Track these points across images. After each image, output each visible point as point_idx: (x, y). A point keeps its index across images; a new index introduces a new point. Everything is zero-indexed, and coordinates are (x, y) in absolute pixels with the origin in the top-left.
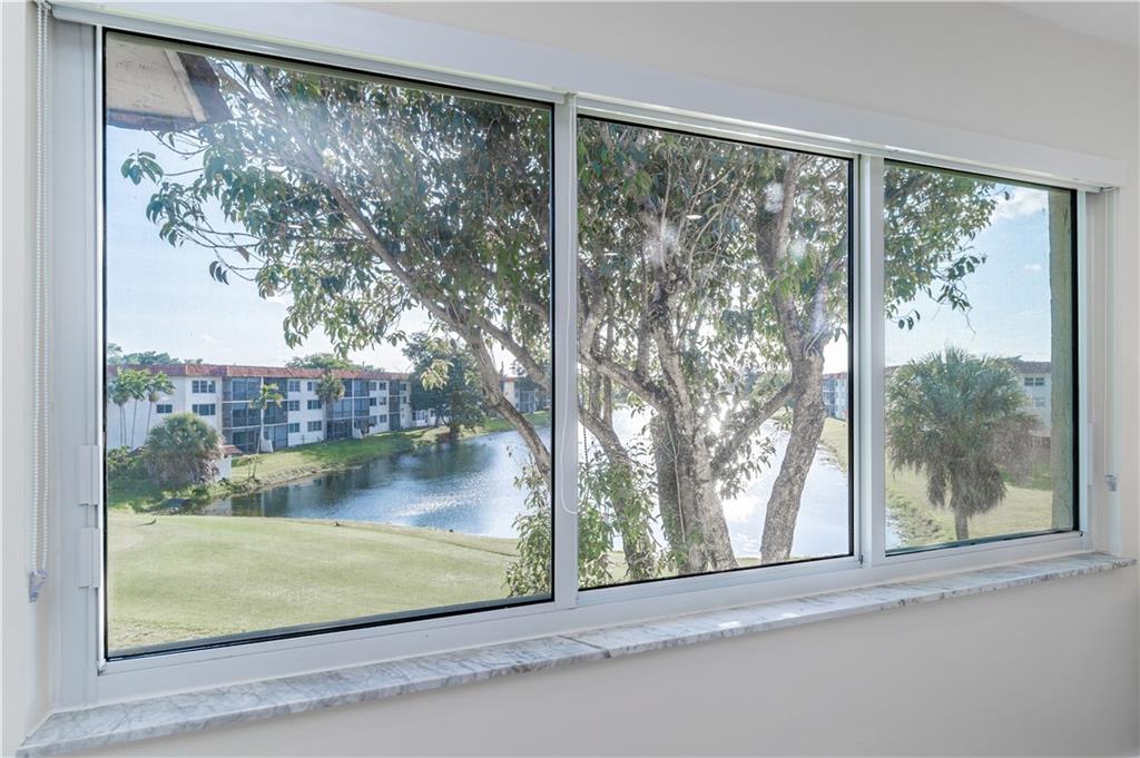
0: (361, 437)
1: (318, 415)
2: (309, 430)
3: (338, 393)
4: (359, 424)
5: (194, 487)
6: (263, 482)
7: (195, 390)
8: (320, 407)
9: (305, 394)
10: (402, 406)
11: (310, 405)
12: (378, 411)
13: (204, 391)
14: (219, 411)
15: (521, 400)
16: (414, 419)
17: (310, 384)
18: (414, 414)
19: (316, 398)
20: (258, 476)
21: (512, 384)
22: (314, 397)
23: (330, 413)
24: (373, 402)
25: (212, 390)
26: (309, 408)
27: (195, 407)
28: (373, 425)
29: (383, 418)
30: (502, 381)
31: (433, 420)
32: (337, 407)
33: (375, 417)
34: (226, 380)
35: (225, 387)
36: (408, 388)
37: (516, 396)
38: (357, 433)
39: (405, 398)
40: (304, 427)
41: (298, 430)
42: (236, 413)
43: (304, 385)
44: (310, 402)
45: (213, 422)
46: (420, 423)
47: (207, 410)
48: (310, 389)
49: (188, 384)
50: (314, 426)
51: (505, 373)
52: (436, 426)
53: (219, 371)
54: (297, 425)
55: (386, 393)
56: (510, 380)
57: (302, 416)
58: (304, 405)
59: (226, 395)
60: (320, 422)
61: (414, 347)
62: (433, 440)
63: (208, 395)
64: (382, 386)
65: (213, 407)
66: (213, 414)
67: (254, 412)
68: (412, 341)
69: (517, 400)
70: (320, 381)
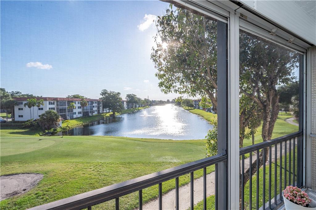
0: (91, 115)
1: (80, 110)
2: (78, 114)
3: (87, 104)
4: (90, 112)
5: (53, 129)
6: (70, 127)
7: (49, 104)
8: (81, 108)
9: (77, 105)
10: (100, 108)
11: (79, 108)
12: (95, 109)
13: (52, 104)
14: (56, 109)
15: (128, 106)
16: (103, 111)
17: (78, 102)
18: (103, 110)
19: (81, 106)
20: (69, 126)
22: (79, 105)
23: (83, 110)
24: (94, 107)
25: (54, 104)
26: (78, 108)
27: (49, 108)
28: (94, 112)
29: (96, 110)
30: (123, 102)
31: (108, 111)
32: (85, 108)
33: (94, 110)
34: (57, 101)
35: (57, 103)
36: (102, 103)
38: (90, 114)
39: (101, 106)
40: (77, 113)
41: (75, 114)
42: (60, 110)
43: (77, 102)
45: (55, 111)
46: (105, 112)
47: (54, 109)
48: (78, 104)
49: (48, 102)
50: (79, 113)
52: (109, 112)
53: (55, 99)
54: (75, 113)
55: (97, 105)
56: (125, 101)
57: (76, 110)
58: (77, 108)
59: (57, 105)
60: (81, 112)
61: (103, 93)
62: (109, 116)
63: (53, 105)
64: (96, 103)
65: (54, 108)
66: (54, 110)
67: (65, 110)
68: (103, 92)
69: (127, 106)
70: (81, 102)
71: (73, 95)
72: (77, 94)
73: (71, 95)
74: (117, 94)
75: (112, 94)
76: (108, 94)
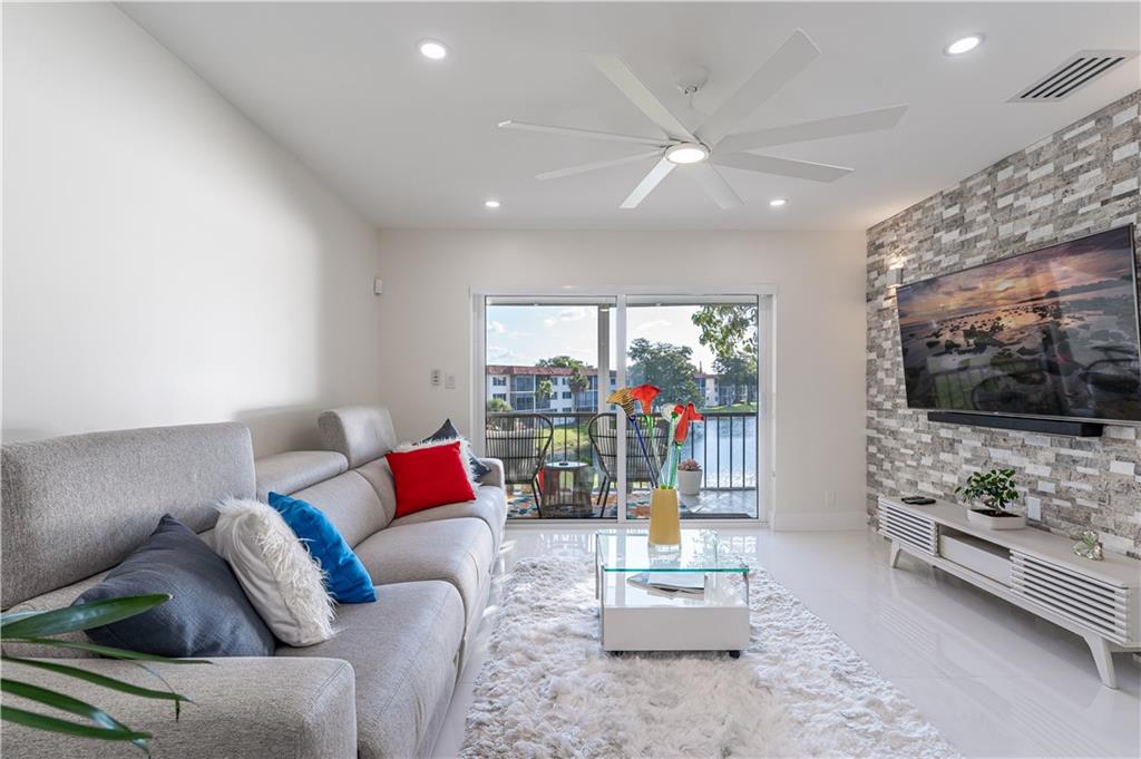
1: (569, 403)
3: (585, 386)
7: (495, 384)
8: (570, 397)
9: (560, 388)
13: (499, 385)
14: (508, 397)
15: (720, 394)
17: (564, 380)
19: (569, 390)
21: (713, 381)
22: (567, 389)
23: (577, 402)
25: (504, 383)
26: (564, 397)
27: (494, 396)
30: (702, 380)
32: (582, 397)
34: (513, 376)
35: (512, 381)
37: (716, 390)
42: (519, 400)
43: (560, 380)
44: (564, 394)
45: (507, 403)
47: (503, 396)
48: (564, 383)
49: (490, 379)
51: (704, 371)
53: (509, 370)
56: (711, 377)
58: (560, 396)
59: (512, 386)
60: (570, 408)
61: (635, 350)
63: (501, 387)
65: (505, 395)
66: (505, 399)
67: (529, 400)
68: (634, 346)
69: (717, 395)
70: (572, 378)
71: (552, 357)
72: (563, 355)
73: (546, 359)
74: (681, 353)
75: (663, 354)
76: (651, 353)
